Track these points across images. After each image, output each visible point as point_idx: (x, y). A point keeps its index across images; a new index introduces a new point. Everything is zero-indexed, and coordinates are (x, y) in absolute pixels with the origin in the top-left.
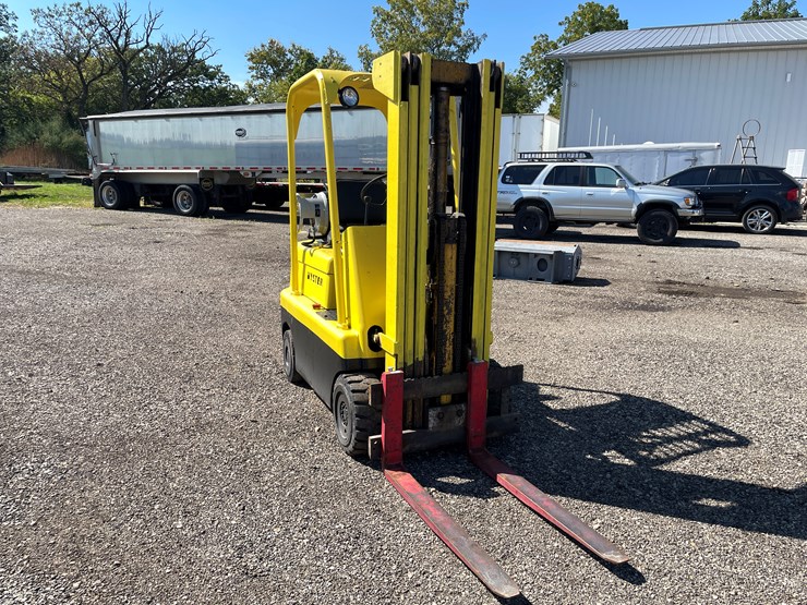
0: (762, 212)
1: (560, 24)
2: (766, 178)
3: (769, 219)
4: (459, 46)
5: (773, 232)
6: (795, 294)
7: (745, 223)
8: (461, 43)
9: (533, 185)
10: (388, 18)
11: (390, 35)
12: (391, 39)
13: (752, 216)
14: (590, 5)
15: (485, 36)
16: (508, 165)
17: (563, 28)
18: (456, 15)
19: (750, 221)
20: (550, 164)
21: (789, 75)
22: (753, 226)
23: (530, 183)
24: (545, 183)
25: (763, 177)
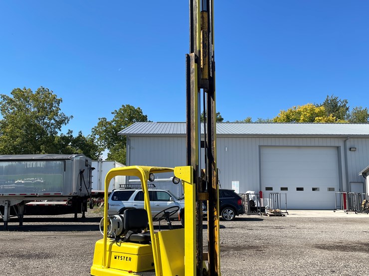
0: (229, 211)
1: (112, 113)
2: (228, 195)
3: (232, 214)
4: (56, 121)
5: (235, 219)
6: (257, 247)
7: (223, 216)
8: (57, 119)
9: (129, 201)
10: (11, 102)
11: (11, 111)
12: (12, 113)
13: (225, 213)
14: (128, 106)
15: (72, 117)
16: (115, 191)
17: (114, 115)
18: (55, 104)
19: (225, 215)
20: (136, 190)
21: (226, 148)
22: (226, 217)
23: (127, 200)
24: (135, 200)
25: (226, 194)
